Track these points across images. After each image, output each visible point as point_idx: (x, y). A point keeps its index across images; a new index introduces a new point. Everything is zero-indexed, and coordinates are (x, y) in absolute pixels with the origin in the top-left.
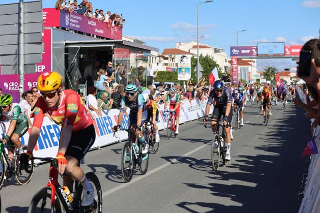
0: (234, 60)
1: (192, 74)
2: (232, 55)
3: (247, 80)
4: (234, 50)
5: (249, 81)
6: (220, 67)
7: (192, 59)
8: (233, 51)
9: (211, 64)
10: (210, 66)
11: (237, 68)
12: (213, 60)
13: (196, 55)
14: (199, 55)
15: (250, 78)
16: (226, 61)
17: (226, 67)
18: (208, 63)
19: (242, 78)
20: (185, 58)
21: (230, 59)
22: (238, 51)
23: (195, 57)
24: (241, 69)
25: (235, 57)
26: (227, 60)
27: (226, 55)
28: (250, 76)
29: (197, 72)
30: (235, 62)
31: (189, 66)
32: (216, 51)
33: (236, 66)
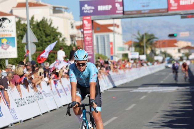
0: (86, 22)
1: (18, 47)
2: (83, 14)
3: (108, 55)
4: (86, 6)
5: (112, 57)
6: (63, 37)
7: (18, 24)
8: (83, 8)
9: (48, 32)
10: (47, 35)
11: (91, 36)
12: (52, 26)
13: (23, 19)
14: (30, 18)
15: (112, 53)
16: (72, 27)
17: (72, 37)
18: (44, 31)
19: (100, 53)
20: (7, 21)
21: (79, 23)
22: (93, 8)
23: (22, 22)
24: (97, 38)
25: (88, 18)
26: (74, 25)
27: (72, 17)
28: (112, 49)
29: (27, 44)
30: (88, 25)
31: (14, 35)
32: (56, 10)
33: (90, 32)
